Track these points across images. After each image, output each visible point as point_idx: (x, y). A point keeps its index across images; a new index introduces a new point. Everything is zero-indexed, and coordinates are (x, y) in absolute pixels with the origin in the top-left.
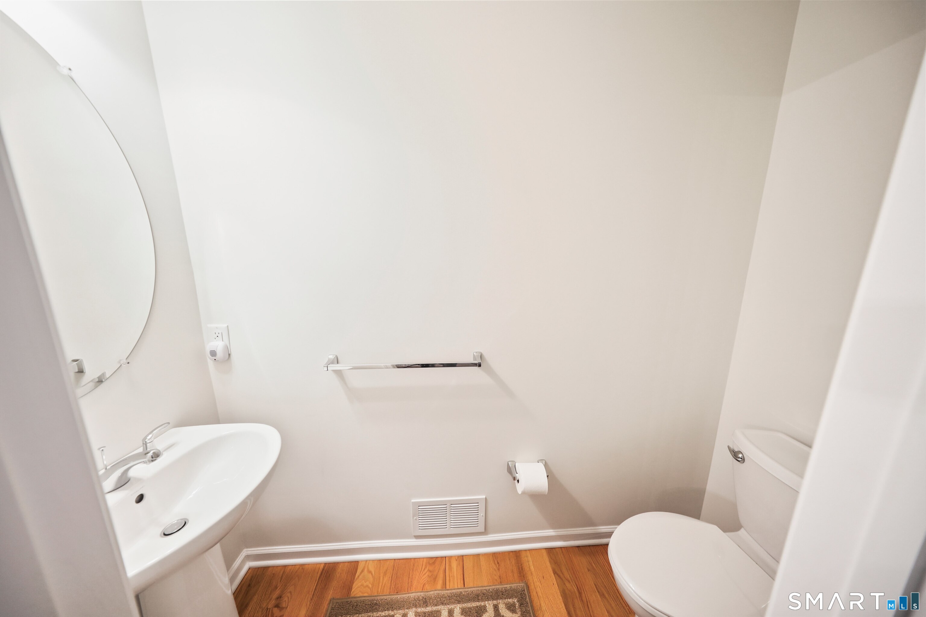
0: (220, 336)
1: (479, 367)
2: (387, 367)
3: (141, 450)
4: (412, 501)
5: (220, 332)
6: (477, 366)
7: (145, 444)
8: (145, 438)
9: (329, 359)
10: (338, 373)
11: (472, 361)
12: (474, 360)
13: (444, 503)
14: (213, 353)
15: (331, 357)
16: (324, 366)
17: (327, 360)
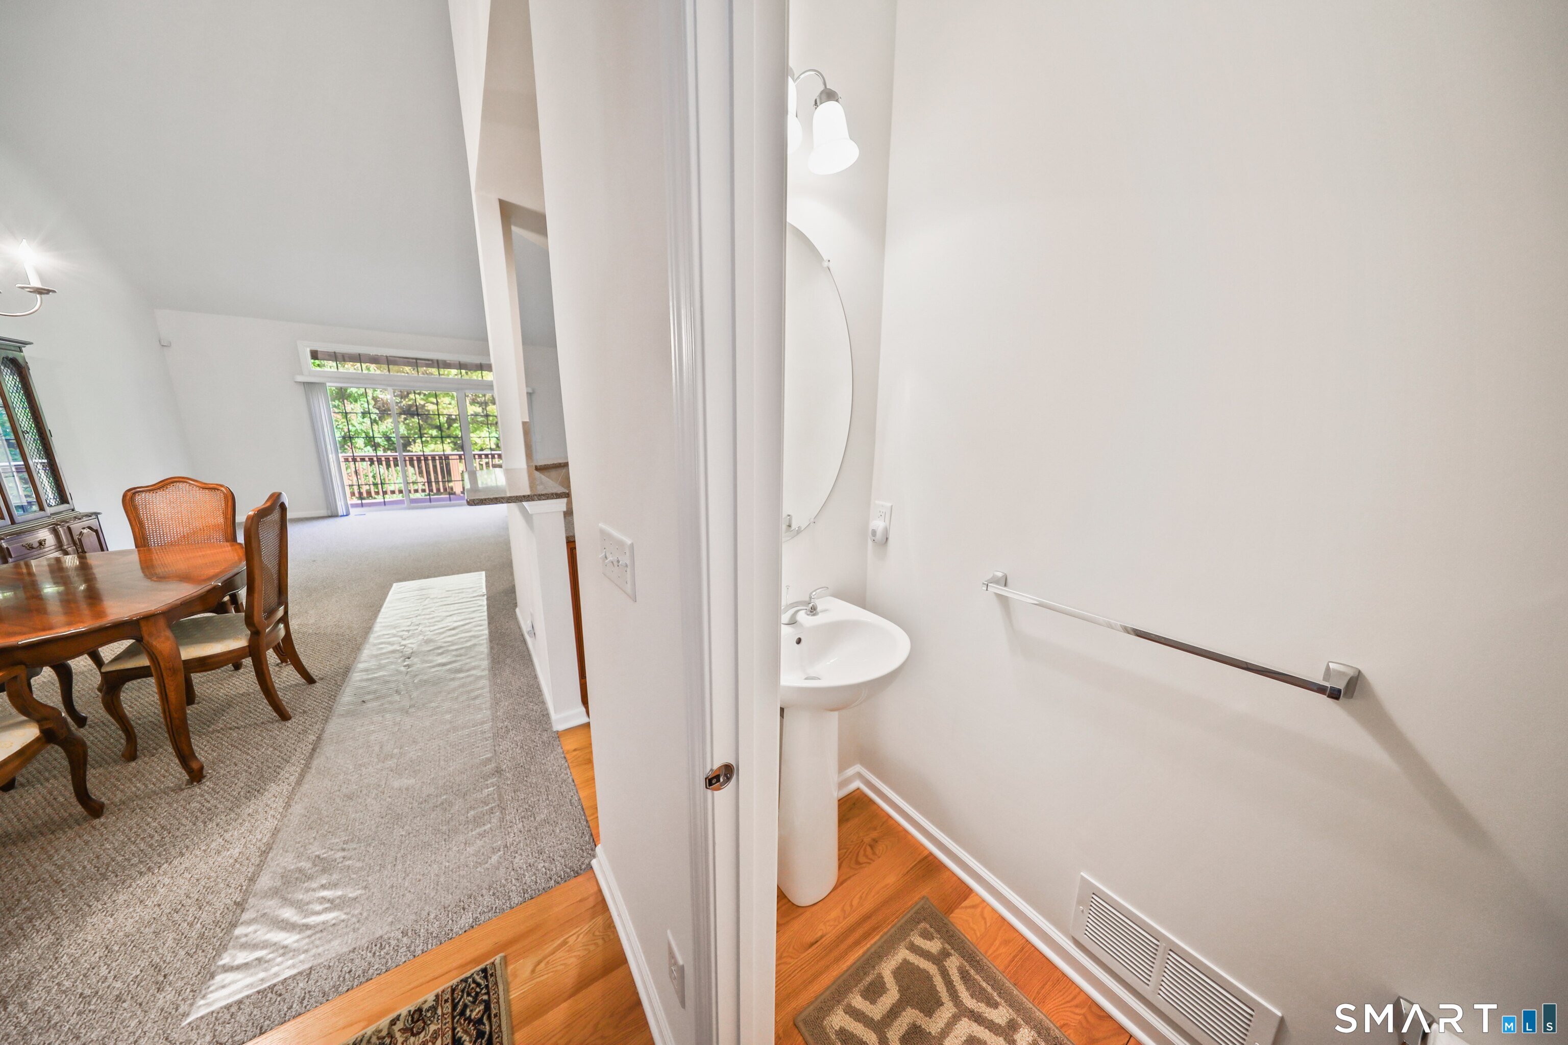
0: (883, 515)
1: (1328, 697)
2: (1110, 626)
3: (807, 599)
4: (1082, 873)
5: (884, 511)
6: (1325, 695)
7: (811, 598)
8: (811, 593)
9: (994, 576)
10: (1003, 600)
11: (1319, 679)
12: (1323, 680)
13: (1158, 936)
14: (874, 533)
15: (1000, 574)
16: (984, 584)
17: (991, 576)
